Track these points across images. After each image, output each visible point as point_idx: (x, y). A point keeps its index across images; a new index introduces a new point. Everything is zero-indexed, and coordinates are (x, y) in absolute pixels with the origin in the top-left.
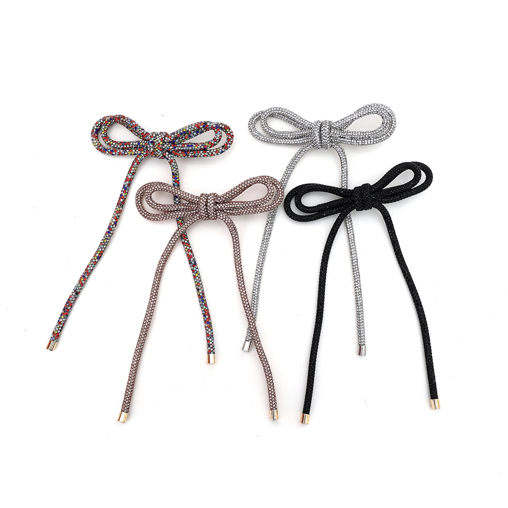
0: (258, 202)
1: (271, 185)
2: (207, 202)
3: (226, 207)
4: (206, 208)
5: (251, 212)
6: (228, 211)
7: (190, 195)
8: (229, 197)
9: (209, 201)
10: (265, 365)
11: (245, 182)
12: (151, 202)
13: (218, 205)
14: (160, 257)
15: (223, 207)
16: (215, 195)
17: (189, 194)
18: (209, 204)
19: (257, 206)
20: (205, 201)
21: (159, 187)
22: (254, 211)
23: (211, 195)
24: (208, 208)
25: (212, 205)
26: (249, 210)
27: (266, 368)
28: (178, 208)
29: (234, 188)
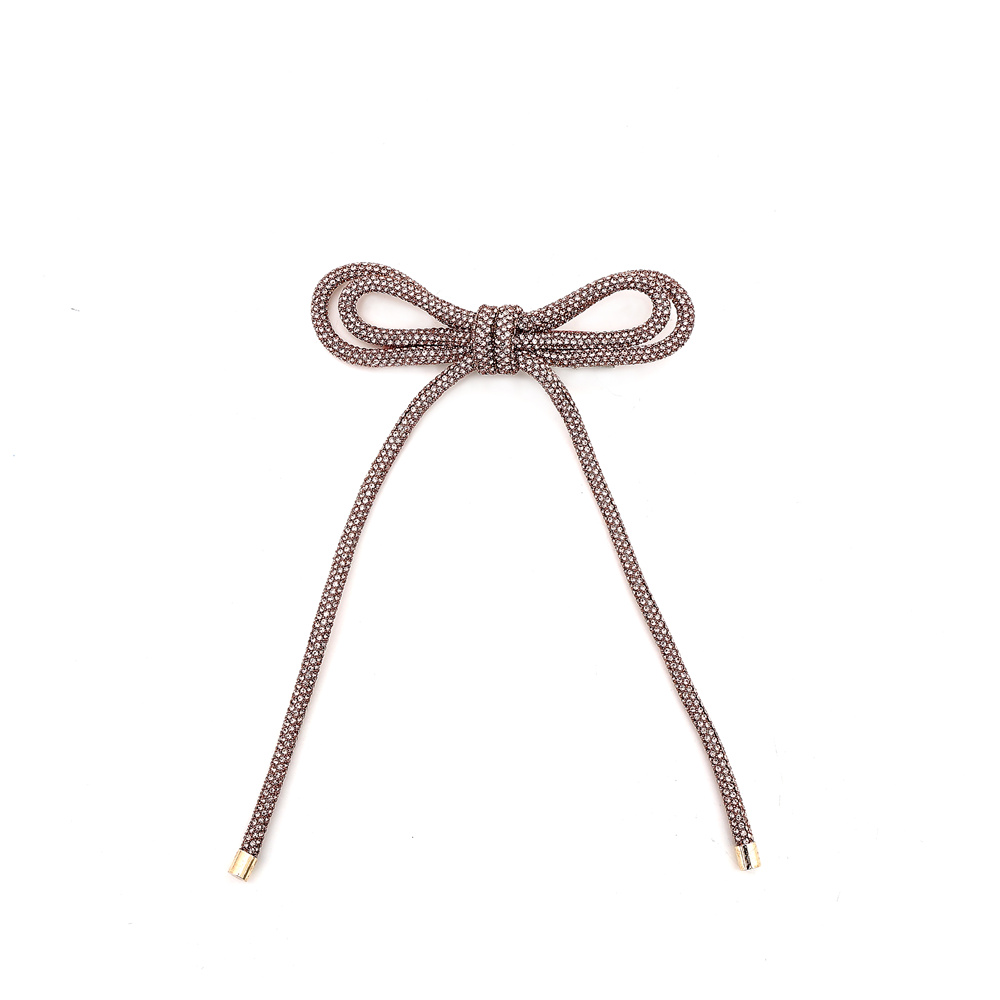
0: (625, 335)
1: (664, 296)
2: (494, 327)
3: (542, 342)
4: (492, 342)
5: (605, 359)
6: (546, 355)
7: (452, 308)
8: (551, 318)
9: (499, 324)
10: (704, 731)
11: (597, 283)
12: (353, 320)
13: (522, 337)
14: (369, 468)
15: (535, 342)
16: (517, 311)
17: (449, 304)
18: (498, 333)
19: (620, 345)
20: (490, 322)
21: (377, 282)
22: (613, 359)
23: (506, 309)
24: (498, 343)
25: (508, 334)
26: (601, 354)
27: (708, 739)
28: (420, 340)
29: (568, 298)
